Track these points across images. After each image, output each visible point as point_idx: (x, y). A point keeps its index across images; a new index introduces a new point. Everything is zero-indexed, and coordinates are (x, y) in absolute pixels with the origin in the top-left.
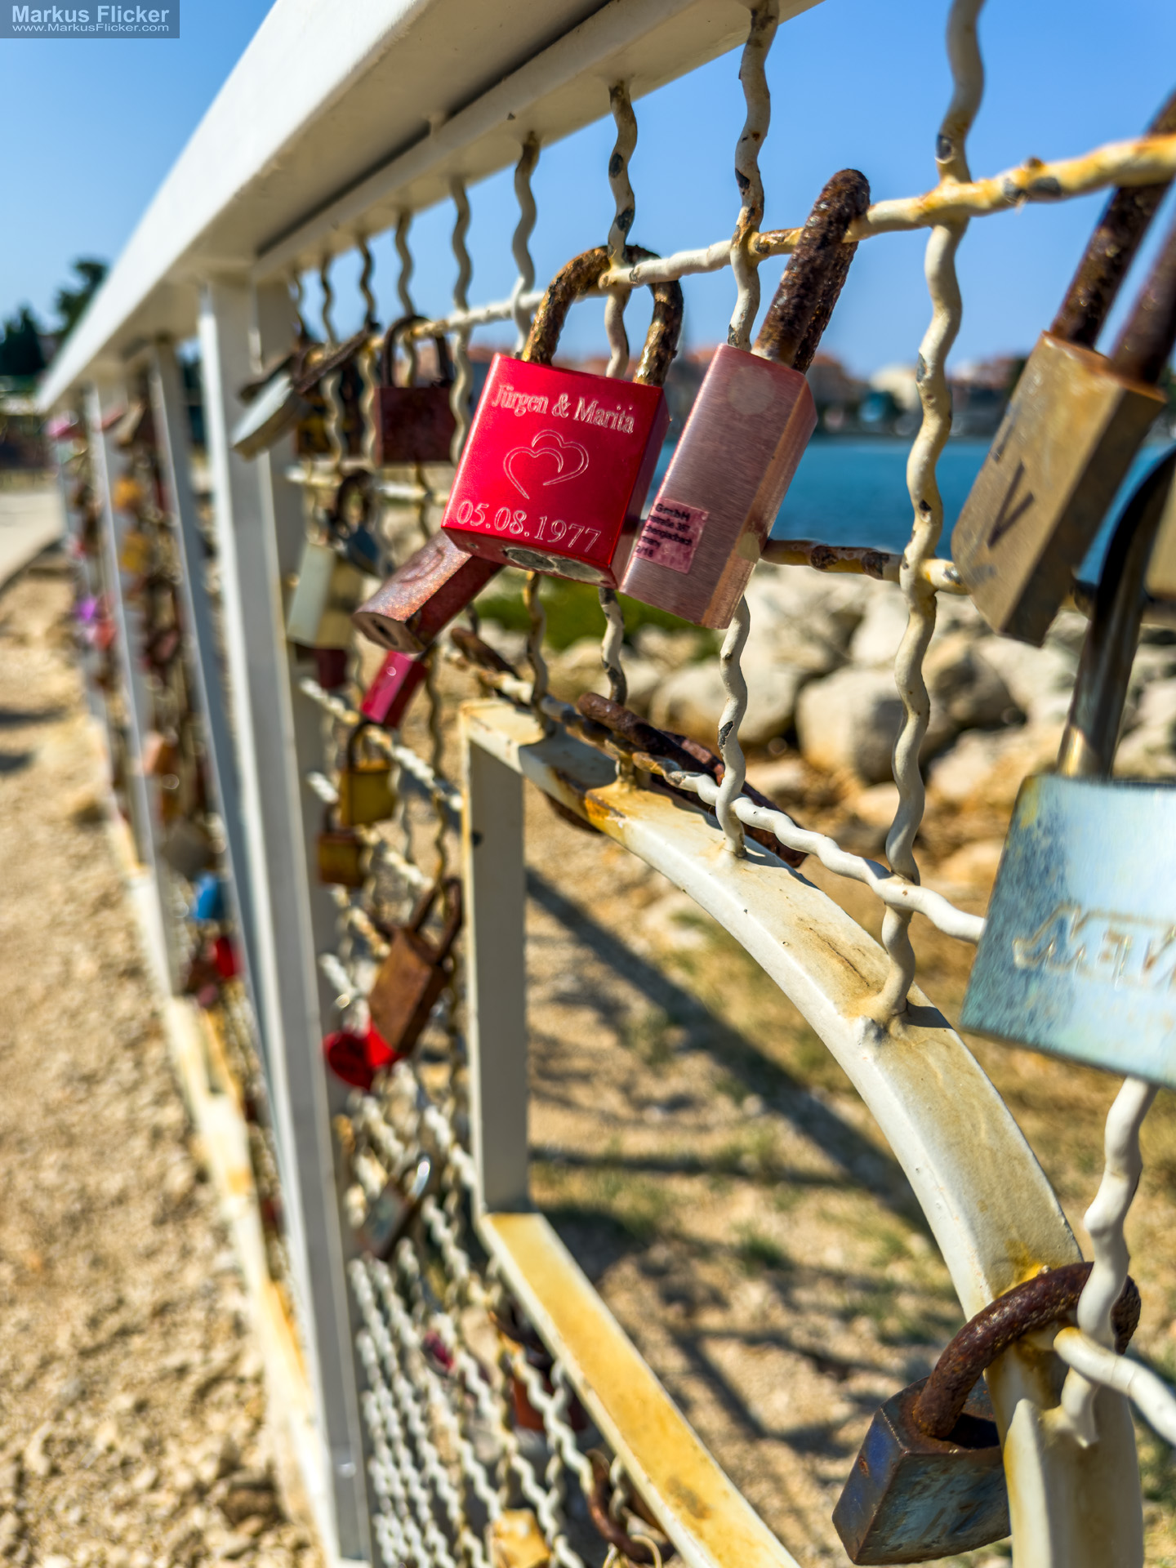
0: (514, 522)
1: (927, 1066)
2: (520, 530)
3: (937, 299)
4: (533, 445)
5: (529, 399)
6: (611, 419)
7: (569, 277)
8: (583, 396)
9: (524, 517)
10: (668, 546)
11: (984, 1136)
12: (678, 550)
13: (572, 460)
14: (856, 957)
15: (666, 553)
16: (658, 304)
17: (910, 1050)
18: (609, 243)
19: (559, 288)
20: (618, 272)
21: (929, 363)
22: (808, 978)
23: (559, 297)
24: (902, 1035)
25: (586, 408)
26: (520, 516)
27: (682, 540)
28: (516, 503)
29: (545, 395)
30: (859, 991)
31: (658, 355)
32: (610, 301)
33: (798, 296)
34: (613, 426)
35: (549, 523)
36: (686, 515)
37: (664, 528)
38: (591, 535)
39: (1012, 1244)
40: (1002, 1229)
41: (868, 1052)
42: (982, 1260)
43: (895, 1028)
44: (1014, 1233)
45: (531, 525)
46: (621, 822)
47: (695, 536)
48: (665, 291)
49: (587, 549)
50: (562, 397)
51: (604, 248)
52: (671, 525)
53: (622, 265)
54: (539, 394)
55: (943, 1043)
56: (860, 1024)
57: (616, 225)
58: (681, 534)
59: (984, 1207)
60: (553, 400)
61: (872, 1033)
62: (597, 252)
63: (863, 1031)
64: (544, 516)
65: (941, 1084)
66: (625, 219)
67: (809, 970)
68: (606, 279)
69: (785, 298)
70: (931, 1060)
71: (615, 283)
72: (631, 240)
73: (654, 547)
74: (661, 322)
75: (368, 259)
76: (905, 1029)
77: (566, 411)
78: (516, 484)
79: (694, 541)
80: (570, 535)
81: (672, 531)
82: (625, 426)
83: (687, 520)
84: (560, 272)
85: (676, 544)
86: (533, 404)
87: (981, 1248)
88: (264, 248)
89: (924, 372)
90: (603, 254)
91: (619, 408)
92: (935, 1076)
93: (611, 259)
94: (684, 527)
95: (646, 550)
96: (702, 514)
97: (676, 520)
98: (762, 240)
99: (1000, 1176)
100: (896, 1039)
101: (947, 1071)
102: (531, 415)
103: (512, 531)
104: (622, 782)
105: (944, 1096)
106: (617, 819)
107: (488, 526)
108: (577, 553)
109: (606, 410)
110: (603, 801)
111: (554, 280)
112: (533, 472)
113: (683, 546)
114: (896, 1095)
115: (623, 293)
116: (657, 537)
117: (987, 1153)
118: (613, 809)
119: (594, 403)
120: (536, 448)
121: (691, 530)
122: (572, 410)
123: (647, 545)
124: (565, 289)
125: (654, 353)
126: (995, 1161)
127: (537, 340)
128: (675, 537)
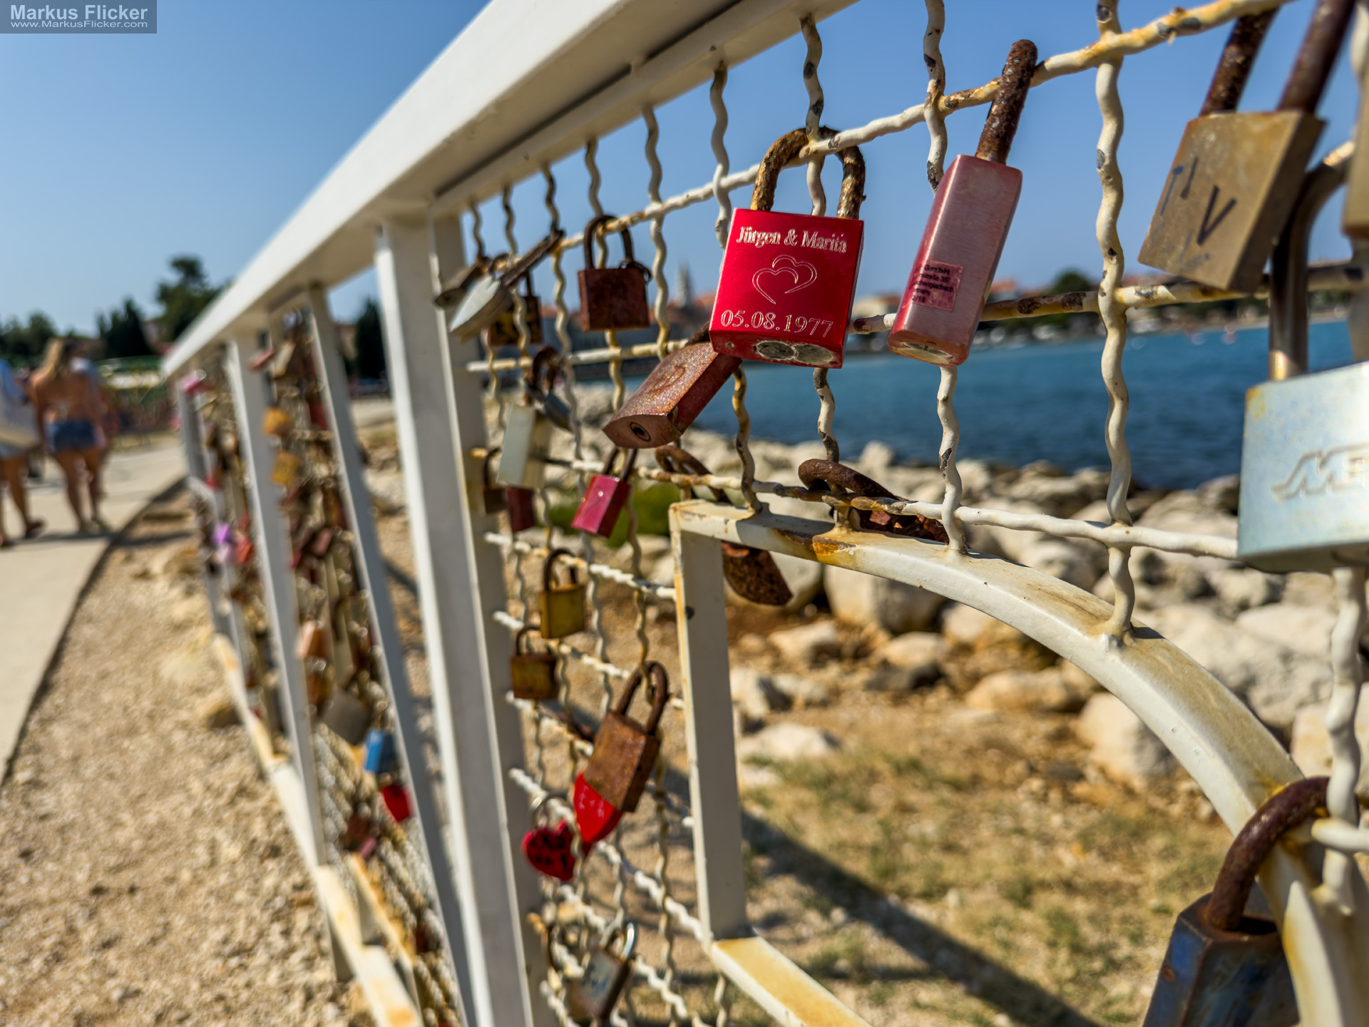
0: (765, 321)
1: (1158, 662)
2: (772, 326)
3: (1107, 112)
4: (773, 266)
5: (765, 236)
6: (829, 244)
7: (778, 152)
8: (806, 230)
9: (774, 316)
10: (936, 294)
11: (1213, 702)
12: (944, 295)
13: (804, 275)
14: (1081, 603)
15: (935, 298)
16: (846, 166)
17: (1142, 653)
18: (807, 124)
19: (772, 160)
20: (815, 145)
21: (1107, 154)
22: (1052, 617)
23: (772, 166)
24: (1134, 645)
25: (810, 238)
26: (771, 316)
27: (946, 289)
28: (766, 308)
29: (778, 231)
30: (1092, 621)
31: (853, 200)
32: (811, 167)
33: (1007, 120)
34: (832, 247)
35: (793, 321)
36: (947, 271)
37: (932, 281)
38: (825, 326)
39: (1257, 774)
40: (1247, 763)
41: (1115, 658)
42: (1241, 784)
43: (1128, 640)
44: (1257, 766)
45: (780, 321)
46: (851, 551)
47: (955, 285)
48: (851, 156)
49: (824, 335)
50: (790, 232)
51: (803, 130)
52: (936, 278)
53: (818, 140)
54: (773, 231)
55: (1163, 647)
56: (1104, 638)
57: (812, 112)
58: (944, 284)
59: (1230, 750)
60: (784, 235)
61: (1115, 643)
62: (796, 133)
63: (1108, 642)
64: (789, 314)
65: (1172, 672)
66: (817, 107)
67: (1051, 612)
68: (808, 150)
69: (998, 122)
70: (1160, 658)
71: (816, 152)
72: (822, 123)
73: (925, 295)
74: (852, 177)
75: (551, 181)
76: (1135, 641)
77: (795, 241)
78: (765, 295)
79: (955, 288)
80: (810, 326)
81: (938, 283)
82: (840, 248)
83: (948, 274)
84: (770, 149)
85: (942, 291)
86: (769, 239)
87: (1237, 776)
88: (441, 191)
89: (1103, 160)
90: (802, 134)
91: (833, 235)
92: (1166, 668)
93: (809, 136)
94: (946, 280)
95: (920, 298)
96: (958, 269)
97: (940, 275)
98: (952, 98)
99: (1234, 729)
100: (1131, 647)
101: (1173, 664)
102: (769, 246)
103: (766, 327)
104: (840, 527)
105: (1178, 680)
106: (846, 550)
107: (747, 326)
108: (817, 339)
109: (825, 238)
110: (830, 540)
111: (767, 155)
112: (775, 284)
113: (947, 292)
114: (1144, 680)
115: (819, 158)
116: (928, 288)
117: (1220, 714)
118: (842, 543)
119: (815, 235)
120: (775, 268)
121: (952, 280)
122: (799, 239)
123: (920, 294)
124: (776, 160)
125: (851, 199)
126: (1227, 719)
127: (761, 196)
128: (941, 287)
